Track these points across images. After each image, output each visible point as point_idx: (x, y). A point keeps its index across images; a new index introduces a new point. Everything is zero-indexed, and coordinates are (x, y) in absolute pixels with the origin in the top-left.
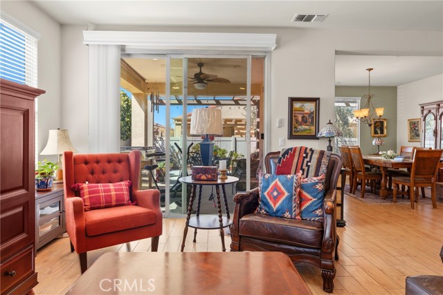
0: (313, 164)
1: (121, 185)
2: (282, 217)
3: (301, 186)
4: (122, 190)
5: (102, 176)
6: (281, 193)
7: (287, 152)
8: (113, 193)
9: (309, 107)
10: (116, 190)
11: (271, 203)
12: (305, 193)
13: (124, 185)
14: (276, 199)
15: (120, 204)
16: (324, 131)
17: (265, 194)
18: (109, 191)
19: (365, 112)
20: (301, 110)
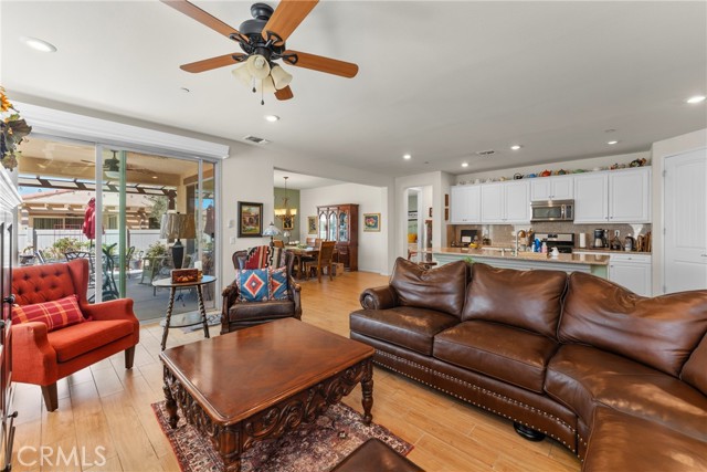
0: (275, 258)
1: (68, 301)
2: (261, 301)
3: (272, 276)
4: (72, 306)
5: (52, 292)
6: (258, 283)
7: (253, 251)
8: (63, 312)
9: (255, 211)
10: (65, 308)
11: (251, 292)
12: (275, 281)
13: (72, 300)
14: (254, 289)
15: (73, 322)
16: (268, 230)
17: (245, 285)
18: (56, 310)
19: (283, 212)
20: (248, 213)
